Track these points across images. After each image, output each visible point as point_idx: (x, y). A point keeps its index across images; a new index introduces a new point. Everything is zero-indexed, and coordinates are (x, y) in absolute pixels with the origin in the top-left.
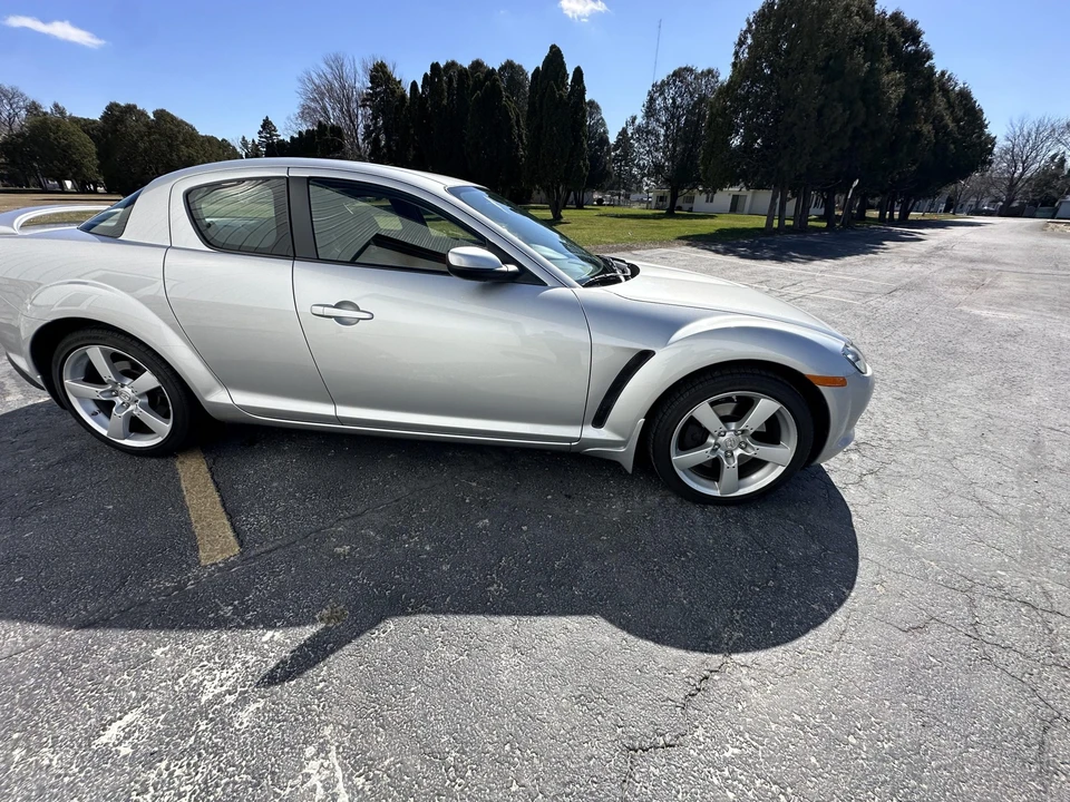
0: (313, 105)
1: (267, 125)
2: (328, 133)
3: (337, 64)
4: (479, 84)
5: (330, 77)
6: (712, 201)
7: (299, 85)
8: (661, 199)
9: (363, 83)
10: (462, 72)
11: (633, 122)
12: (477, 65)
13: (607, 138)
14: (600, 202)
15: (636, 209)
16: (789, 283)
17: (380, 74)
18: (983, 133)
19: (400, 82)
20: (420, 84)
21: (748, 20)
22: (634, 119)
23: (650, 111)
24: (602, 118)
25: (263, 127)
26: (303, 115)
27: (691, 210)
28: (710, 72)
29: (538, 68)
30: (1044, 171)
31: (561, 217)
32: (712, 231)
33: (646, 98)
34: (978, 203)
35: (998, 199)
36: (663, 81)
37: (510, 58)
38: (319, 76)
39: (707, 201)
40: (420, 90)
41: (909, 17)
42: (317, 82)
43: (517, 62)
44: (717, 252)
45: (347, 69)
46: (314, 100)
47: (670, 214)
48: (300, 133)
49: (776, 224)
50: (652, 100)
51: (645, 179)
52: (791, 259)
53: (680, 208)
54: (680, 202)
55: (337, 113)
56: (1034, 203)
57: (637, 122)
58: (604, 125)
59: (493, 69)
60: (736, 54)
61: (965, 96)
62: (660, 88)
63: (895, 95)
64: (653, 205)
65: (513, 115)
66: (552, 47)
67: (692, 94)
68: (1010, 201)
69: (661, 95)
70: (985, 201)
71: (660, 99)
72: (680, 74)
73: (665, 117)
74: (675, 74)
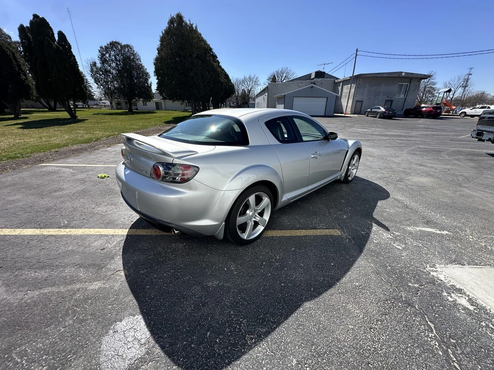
27: (137, 109)
28: (128, 46)
30: (242, 93)
31: (77, 117)
35: (234, 103)
39: (144, 105)
47: (131, 111)
50: (103, 55)
56: (243, 104)
66: (35, 16)
67: (122, 55)
68: (237, 103)
69: (107, 53)
70: (231, 103)
71: (107, 55)
72: (113, 45)
73: (114, 65)
74: (111, 44)
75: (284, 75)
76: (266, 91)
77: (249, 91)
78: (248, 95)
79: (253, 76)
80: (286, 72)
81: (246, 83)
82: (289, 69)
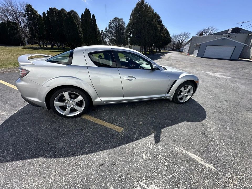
4: (66, 16)
5: (7, 6)
10: (59, 11)
11: (107, 29)
12: (63, 10)
17: (29, 8)
18: (169, 37)
19: (37, 11)
20: (46, 13)
21: (132, 11)
23: (110, 27)
28: (121, 19)
29: (83, 14)
30: (177, 43)
34: (169, 49)
35: (172, 48)
36: (112, 20)
37: (73, 10)
40: (46, 15)
41: (158, 14)
43: (75, 11)
45: (14, 4)
50: (110, 24)
56: (177, 49)
57: (108, 29)
59: (67, 12)
60: (131, 17)
61: (166, 29)
63: (159, 29)
65: (77, 25)
66: (86, 9)
67: (118, 24)
68: (173, 48)
69: (112, 23)
70: (170, 48)
71: (112, 24)
72: (116, 19)
73: (114, 28)
74: (115, 19)
75: (209, 32)
76: (190, 41)
77: (182, 42)
78: (181, 44)
79: (187, 33)
80: (211, 30)
81: (181, 37)
82: (214, 27)
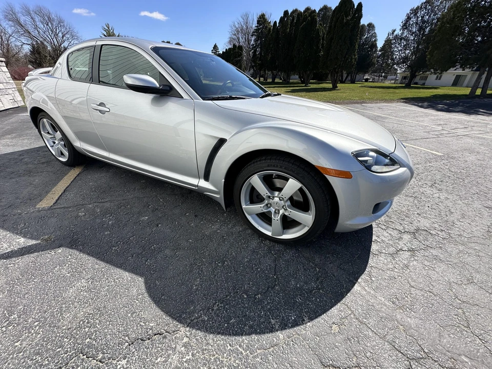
0: (234, 37)
1: (215, 47)
2: (236, 49)
3: (246, 17)
4: (305, 19)
5: (242, 24)
6: (440, 79)
7: (230, 28)
8: (405, 78)
9: (254, 25)
10: (300, 14)
11: (393, 33)
13: (376, 44)
14: (367, 80)
15: (387, 83)
16: (461, 127)
17: (262, 20)
19: (270, 22)
20: (278, 22)
22: (394, 31)
23: (405, 26)
24: (375, 33)
25: (214, 48)
26: (230, 42)
27: (424, 84)
31: (337, 87)
32: (428, 96)
33: (404, 17)
36: (418, 7)
38: (238, 23)
39: (436, 79)
40: (278, 25)
42: (237, 26)
44: (421, 107)
46: (235, 35)
47: (408, 86)
48: (226, 49)
49: (479, 92)
51: (395, 66)
52: (477, 113)
53: (416, 83)
54: (417, 79)
55: (244, 40)
57: (395, 33)
58: (375, 37)
59: (315, 10)
62: (415, 11)
64: (399, 82)
65: (321, 34)
69: (415, 15)
73: (416, 28)
